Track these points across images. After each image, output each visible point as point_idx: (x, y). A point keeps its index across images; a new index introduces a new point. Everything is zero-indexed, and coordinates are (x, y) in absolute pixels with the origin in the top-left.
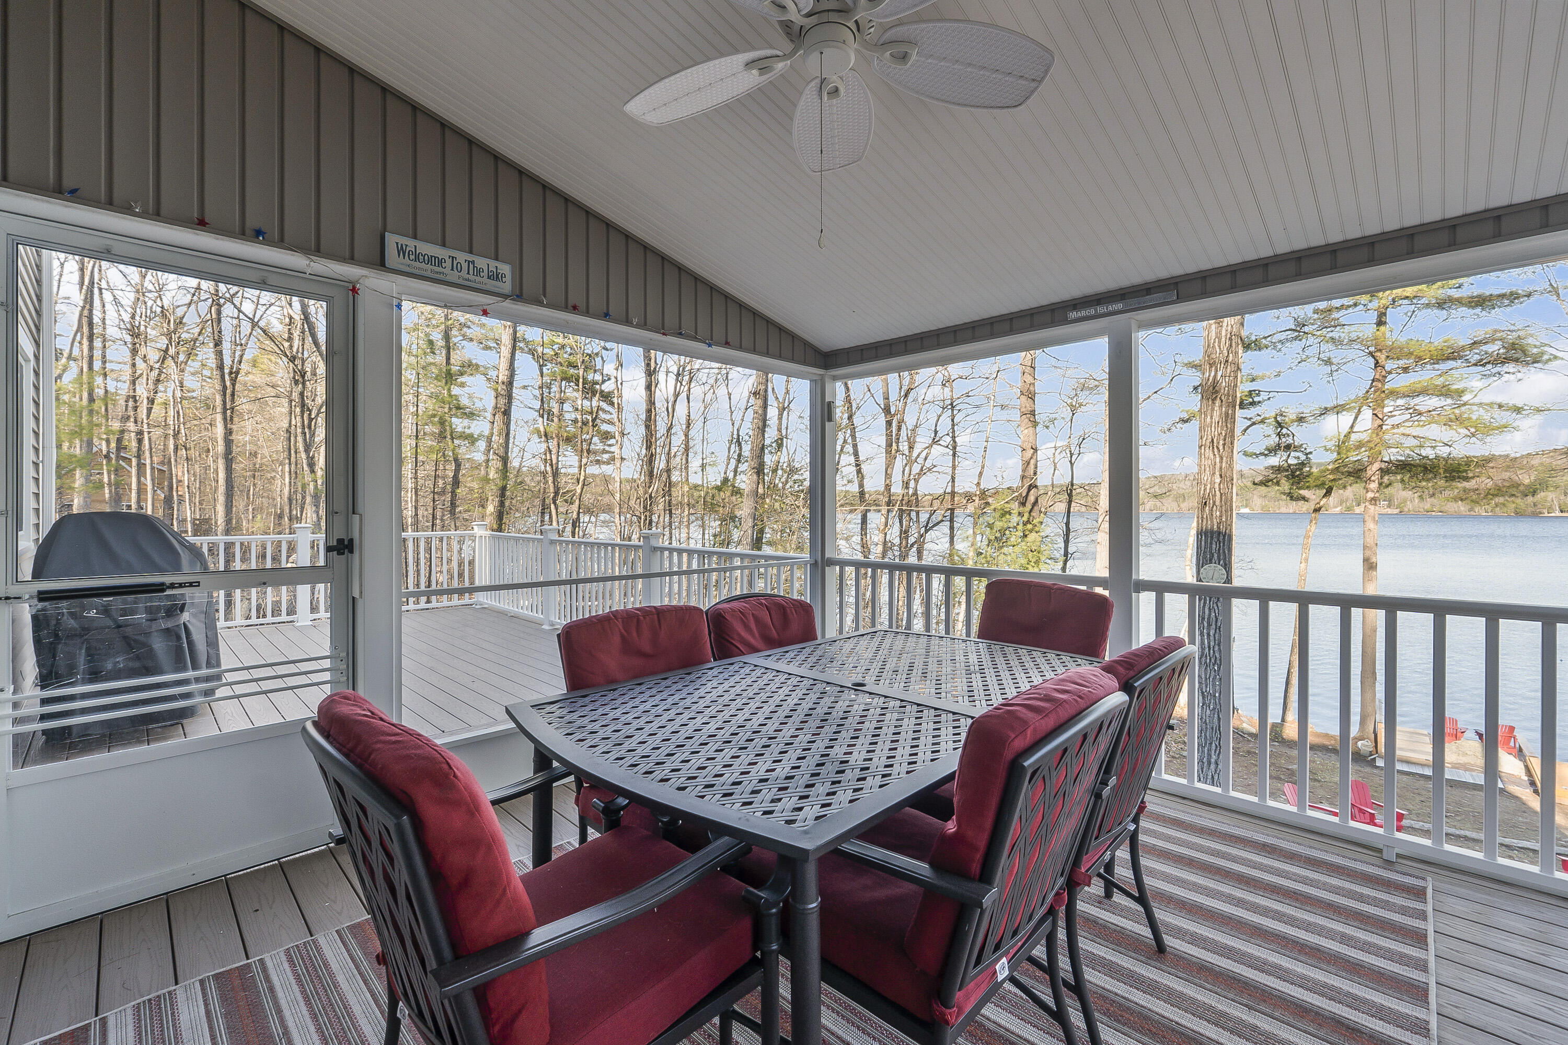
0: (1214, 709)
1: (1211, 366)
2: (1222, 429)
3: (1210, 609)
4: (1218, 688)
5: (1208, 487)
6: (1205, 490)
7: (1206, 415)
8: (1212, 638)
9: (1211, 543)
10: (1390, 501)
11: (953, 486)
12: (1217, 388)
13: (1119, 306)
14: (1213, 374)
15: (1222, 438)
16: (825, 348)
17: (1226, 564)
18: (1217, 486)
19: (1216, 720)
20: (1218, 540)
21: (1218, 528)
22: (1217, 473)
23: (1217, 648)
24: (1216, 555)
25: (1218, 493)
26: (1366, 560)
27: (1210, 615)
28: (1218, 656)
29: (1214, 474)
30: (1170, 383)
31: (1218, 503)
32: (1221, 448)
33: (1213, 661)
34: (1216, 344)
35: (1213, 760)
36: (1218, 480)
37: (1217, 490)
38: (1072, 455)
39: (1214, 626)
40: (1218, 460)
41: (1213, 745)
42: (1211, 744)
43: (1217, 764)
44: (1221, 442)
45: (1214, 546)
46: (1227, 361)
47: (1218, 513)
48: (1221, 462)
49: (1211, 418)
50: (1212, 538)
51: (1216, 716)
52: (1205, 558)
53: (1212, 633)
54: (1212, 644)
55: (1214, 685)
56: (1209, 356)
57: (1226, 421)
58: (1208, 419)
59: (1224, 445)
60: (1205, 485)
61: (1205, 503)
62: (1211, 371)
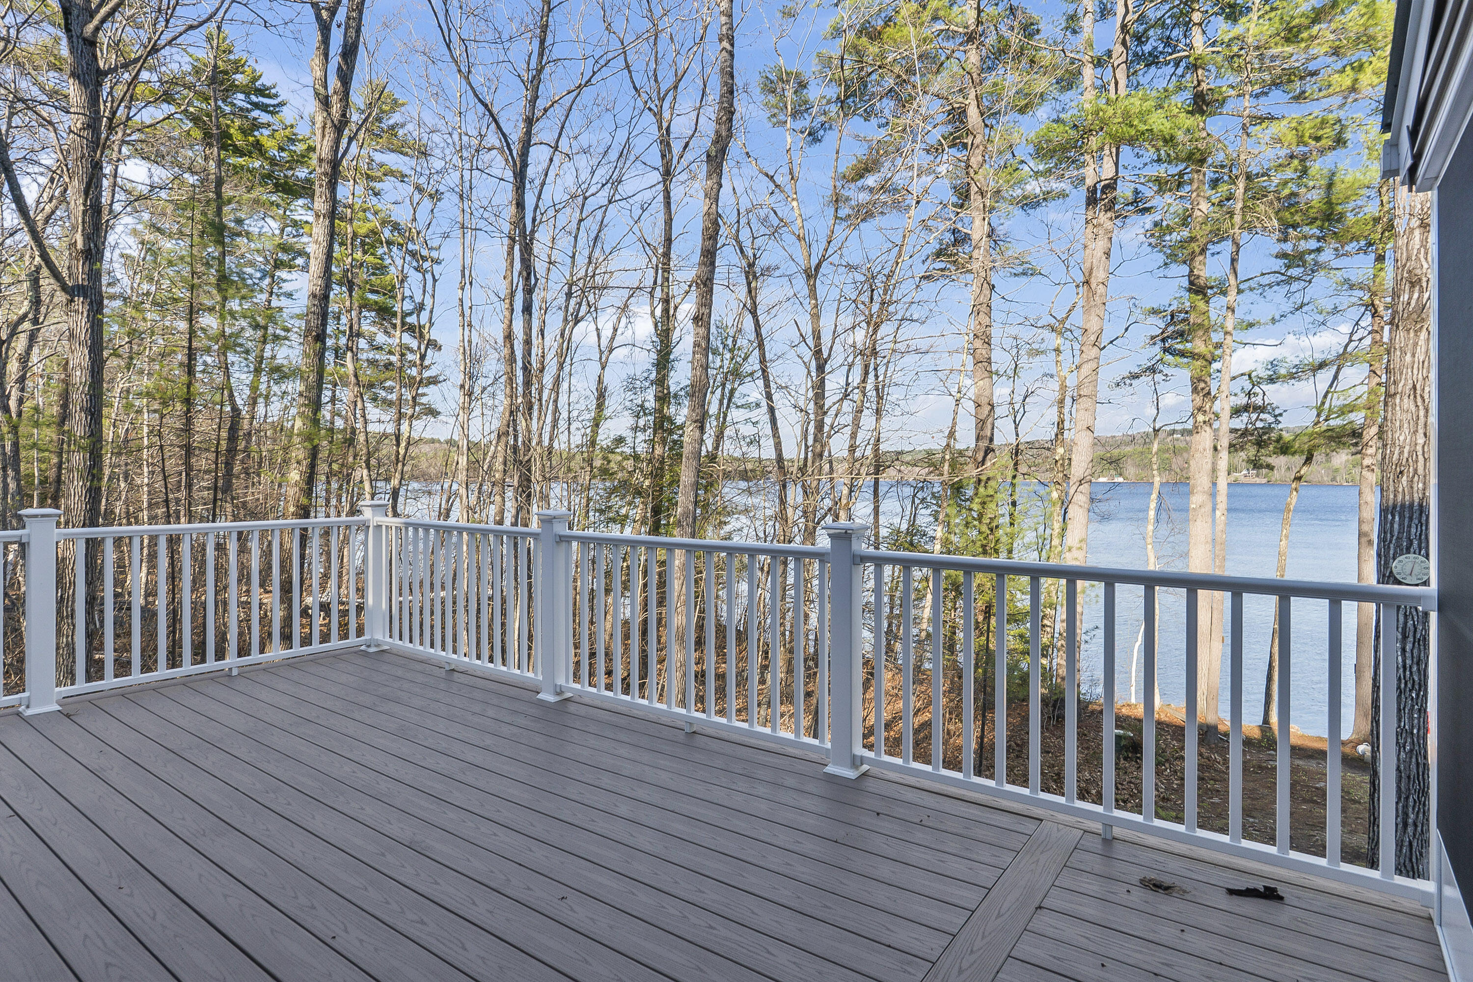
0: (1411, 751)
1: (1413, 285)
3: (1405, 615)
4: (1416, 721)
5: (1406, 450)
6: (1401, 453)
8: (1408, 655)
9: (1410, 526)
14: (1416, 296)
18: (1419, 448)
19: (1413, 766)
20: (1420, 522)
22: (1421, 431)
23: (1415, 669)
24: (1416, 543)
25: (1421, 458)
27: (1406, 623)
28: (1416, 679)
29: (1415, 432)
31: (1420, 471)
33: (1409, 685)
34: (1422, 256)
35: (1410, 821)
36: (1421, 440)
37: (1420, 453)
39: (1411, 639)
40: (1422, 413)
41: (1411, 799)
42: (1407, 798)
43: (1415, 825)
44: (1427, 389)
45: (1413, 530)
47: (1421, 485)
48: (1427, 416)
49: (1413, 355)
50: (1411, 518)
51: (1414, 760)
52: (1399, 546)
53: (1408, 647)
54: (1408, 662)
55: (1411, 718)
56: (1410, 272)
58: (1408, 358)
60: (1402, 448)
61: (1401, 472)
62: (1411, 293)
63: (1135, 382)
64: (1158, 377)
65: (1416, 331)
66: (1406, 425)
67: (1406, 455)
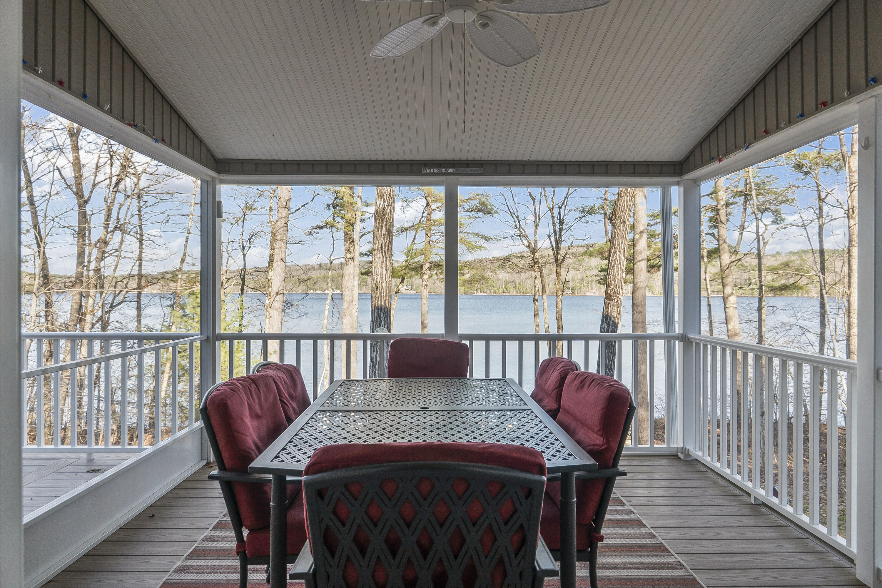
1: (381, 198)
2: (387, 240)
6: (377, 278)
7: (378, 230)
9: (380, 314)
10: (411, 286)
11: (140, 269)
12: (384, 213)
13: (453, 171)
14: (382, 203)
15: (387, 245)
16: (219, 155)
17: (388, 327)
18: (384, 276)
20: (384, 311)
21: (385, 304)
22: (384, 268)
24: (383, 321)
25: (384, 280)
26: (422, 323)
29: (383, 268)
30: (312, 200)
31: (384, 287)
32: (386, 251)
36: (384, 272)
37: (384, 279)
38: (243, 248)
40: (385, 259)
44: (387, 248)
45: (382, 316)
46: (390, 196)
47: (384, 294)
48: (386, 261)
49: (381, 232)
50: (381, 311)
52: (376, 324)
56: (380, 191)
57: (389, 234)
58: (379, 232)
59: (388, 249)
60: (377, 275)
61: (377, 287)
62: (381, 201)
63: (320, 231)
64: (334, 229)
65: (382, 220)
66: (379, 265)
67: (379, 279)
